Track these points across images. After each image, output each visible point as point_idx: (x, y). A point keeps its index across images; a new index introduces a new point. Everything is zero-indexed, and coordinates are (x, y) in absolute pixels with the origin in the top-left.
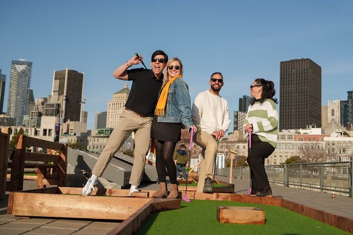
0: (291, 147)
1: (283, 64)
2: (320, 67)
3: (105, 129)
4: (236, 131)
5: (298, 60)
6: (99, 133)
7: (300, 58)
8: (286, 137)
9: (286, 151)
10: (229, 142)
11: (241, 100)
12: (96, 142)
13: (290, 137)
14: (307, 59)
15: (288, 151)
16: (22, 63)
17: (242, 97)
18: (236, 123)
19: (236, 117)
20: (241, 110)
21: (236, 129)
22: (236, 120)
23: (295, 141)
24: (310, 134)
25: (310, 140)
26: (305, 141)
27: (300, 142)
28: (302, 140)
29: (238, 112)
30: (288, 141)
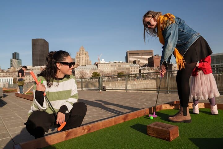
1: (33, 40)
2: (48, 43)
4: (12, 68)
5: (39, 39)
10: (10, 72)
11: (13, 54)
13: (38, 69)
14: (43, 39)
17: (14, 53)
18: (12, 64)
19: (12, 61)
20: (13, 58)
21: (11, 66)
22: (11, 63)
29: (12, 59)
30: (38, 71)
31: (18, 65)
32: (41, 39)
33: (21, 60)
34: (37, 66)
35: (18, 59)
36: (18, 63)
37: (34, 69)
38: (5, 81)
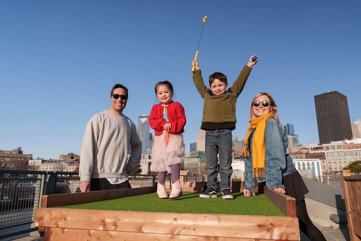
0: (343, 154)
1: (316, 97)
2: (346, 97)
3: (195, 152)
5: (327, 93)
6: (191, 155)
7: (329, 92)
8: (336, 147)
9: (339, 158)
11: (285, 127)
12: (190, 161)
13: (339, 147)
14: (335, 92)
15: (341, 157)
16: (144, 117)
23: (344, 149)
24: (356, 143)
25: (357, 148)
26: (352, 148)
27: (349, 150)
28: (350, 148)
30: (338, 150)
31: (294, 144)
32: (331, 93)
33: (297, 136)
34: (334, 141)
35: (292, 135)
36: (293, 142)
37: (330, 147)
38: (304, 169)
